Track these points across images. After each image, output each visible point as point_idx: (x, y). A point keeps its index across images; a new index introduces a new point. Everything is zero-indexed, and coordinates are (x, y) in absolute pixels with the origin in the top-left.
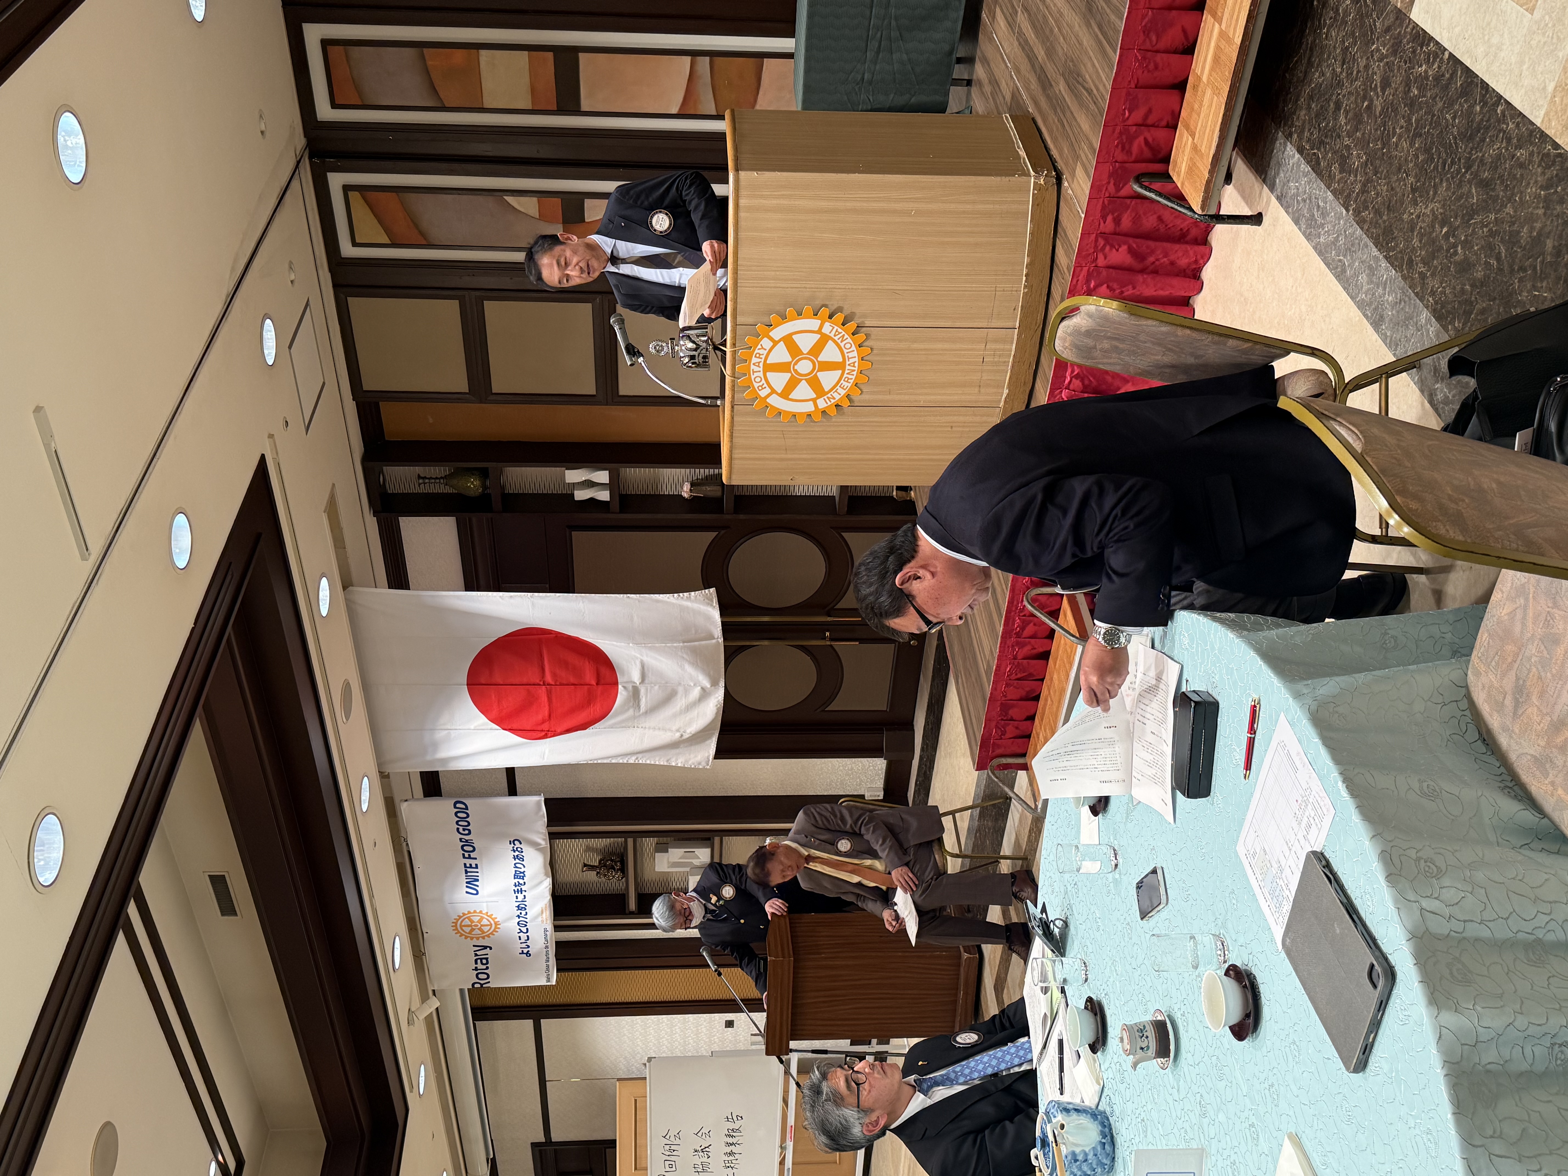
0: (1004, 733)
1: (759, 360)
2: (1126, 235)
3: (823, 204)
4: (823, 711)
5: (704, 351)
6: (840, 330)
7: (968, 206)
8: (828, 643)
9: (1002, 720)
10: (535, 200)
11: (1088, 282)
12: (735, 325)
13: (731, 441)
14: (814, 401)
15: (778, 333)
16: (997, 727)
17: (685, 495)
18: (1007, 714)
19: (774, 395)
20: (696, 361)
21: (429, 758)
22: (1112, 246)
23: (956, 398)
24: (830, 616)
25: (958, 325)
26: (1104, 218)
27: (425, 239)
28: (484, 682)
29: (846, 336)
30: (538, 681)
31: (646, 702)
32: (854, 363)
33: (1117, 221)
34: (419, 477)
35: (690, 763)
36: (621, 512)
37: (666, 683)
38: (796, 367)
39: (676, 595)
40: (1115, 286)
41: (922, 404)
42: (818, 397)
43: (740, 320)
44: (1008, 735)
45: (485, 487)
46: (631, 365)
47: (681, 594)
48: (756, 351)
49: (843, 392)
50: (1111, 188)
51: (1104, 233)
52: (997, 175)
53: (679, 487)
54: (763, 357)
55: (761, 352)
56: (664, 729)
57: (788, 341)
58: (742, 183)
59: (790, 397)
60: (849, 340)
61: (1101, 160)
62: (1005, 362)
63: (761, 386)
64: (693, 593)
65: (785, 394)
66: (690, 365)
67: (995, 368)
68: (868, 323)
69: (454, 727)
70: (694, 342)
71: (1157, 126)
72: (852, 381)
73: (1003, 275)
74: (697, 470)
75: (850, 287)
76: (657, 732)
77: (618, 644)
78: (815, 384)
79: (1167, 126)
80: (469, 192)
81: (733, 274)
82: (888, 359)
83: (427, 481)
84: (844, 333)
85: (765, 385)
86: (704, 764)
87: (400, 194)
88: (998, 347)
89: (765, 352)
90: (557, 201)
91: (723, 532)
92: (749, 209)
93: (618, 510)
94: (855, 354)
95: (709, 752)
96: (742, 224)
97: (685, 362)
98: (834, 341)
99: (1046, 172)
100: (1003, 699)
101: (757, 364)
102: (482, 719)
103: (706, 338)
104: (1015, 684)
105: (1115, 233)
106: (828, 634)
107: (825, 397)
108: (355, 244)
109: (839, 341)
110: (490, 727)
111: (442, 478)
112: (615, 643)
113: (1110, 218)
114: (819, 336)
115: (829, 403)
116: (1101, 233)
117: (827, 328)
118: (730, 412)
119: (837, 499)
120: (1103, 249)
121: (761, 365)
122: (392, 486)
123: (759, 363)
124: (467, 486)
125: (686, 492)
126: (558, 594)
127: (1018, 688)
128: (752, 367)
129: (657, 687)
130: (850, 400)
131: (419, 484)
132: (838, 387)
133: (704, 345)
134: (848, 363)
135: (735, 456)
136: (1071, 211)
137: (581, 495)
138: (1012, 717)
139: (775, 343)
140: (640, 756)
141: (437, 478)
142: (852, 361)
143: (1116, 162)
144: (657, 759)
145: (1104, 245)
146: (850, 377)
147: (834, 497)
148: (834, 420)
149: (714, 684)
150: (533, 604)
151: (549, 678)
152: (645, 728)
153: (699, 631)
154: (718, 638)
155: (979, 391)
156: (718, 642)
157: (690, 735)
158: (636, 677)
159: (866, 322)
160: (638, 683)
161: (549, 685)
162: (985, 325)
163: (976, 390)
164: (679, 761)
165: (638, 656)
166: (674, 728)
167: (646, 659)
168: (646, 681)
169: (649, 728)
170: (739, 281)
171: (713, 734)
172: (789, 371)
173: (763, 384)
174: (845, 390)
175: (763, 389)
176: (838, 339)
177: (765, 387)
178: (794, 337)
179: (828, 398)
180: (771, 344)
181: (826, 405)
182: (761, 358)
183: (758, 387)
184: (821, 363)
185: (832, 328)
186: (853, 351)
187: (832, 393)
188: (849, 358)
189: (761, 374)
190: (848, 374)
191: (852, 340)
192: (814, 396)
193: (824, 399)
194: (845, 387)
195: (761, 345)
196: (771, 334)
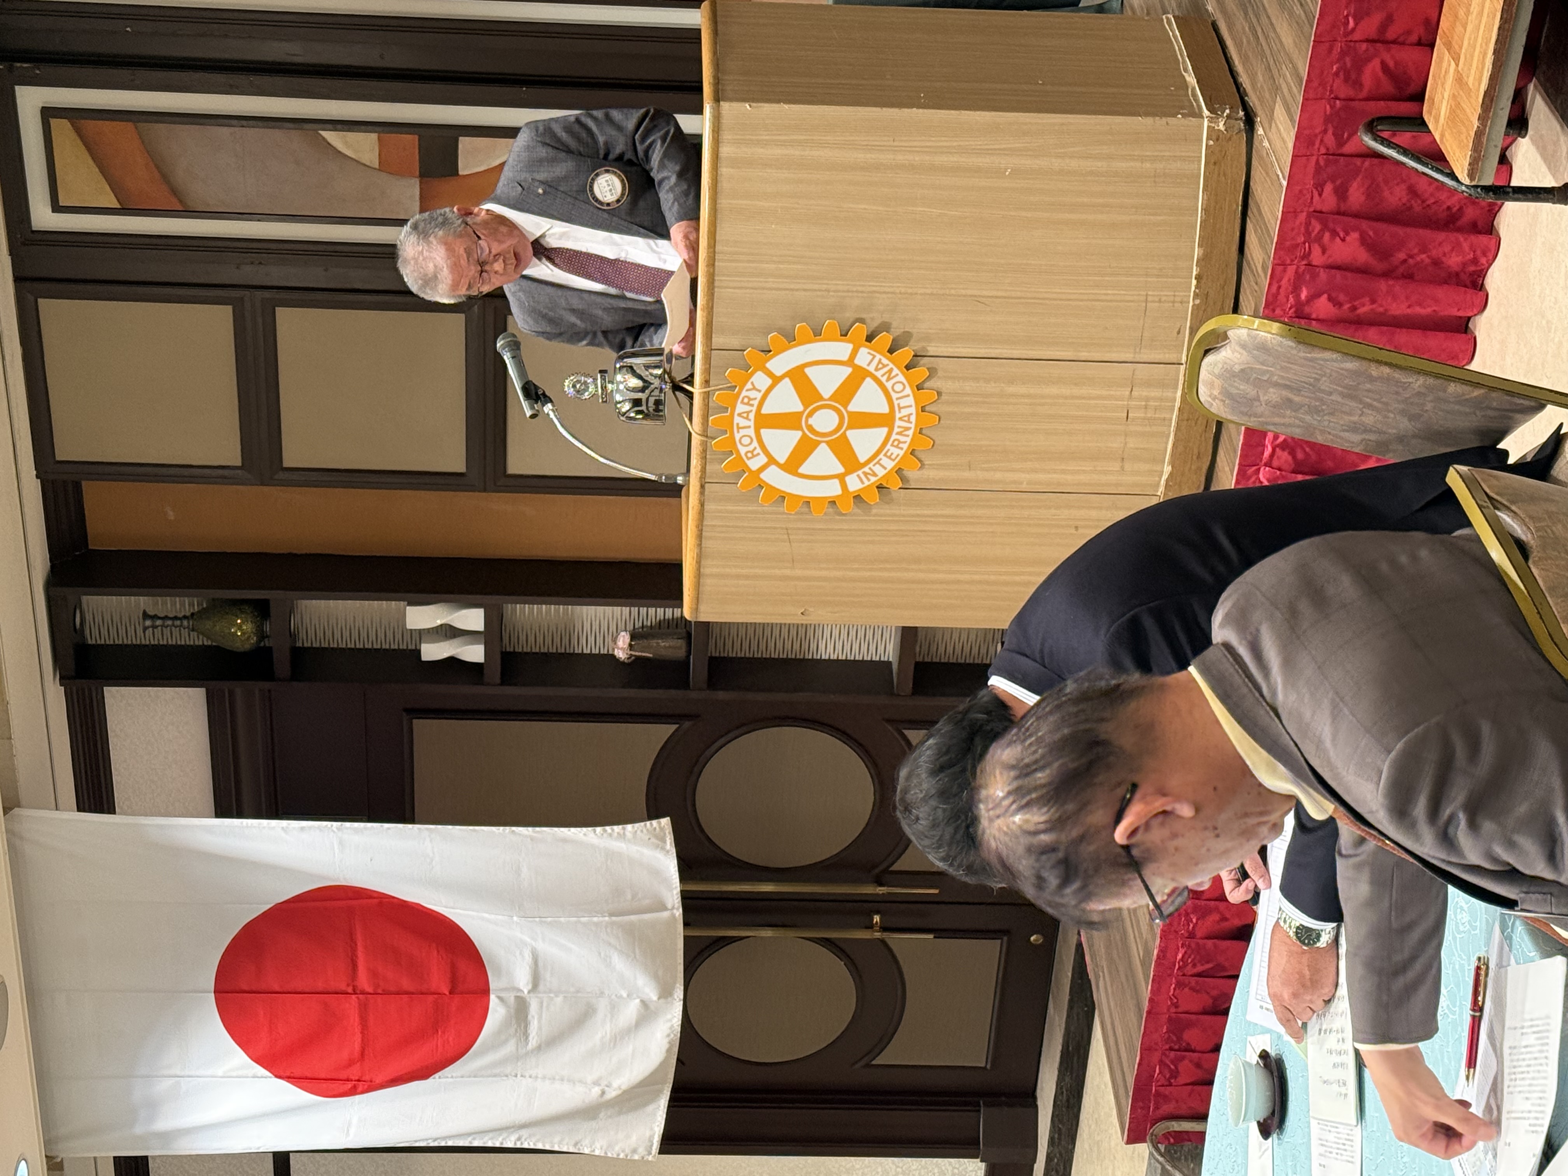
0: (1175, 1074)
1: (747, 408)
2: (1356, 216)
3: (861, 156)
4: (868, 1065)
5: (656, 393)
6: (885, 361)
7: (1099, 164)
8: (878, 935)
9: (1171, 1049)
10: (374, 136)
11: (1296, 289)
12: (709, 349)
13: (700, 545)
14: (841, 478)
15: (780, 364)
16: (1161, 1063)
17: (621, 654)
18: (1180, 1039)
19: (773, 468)
20: (644, 408)
21: (139, 1130)
22: (1334, 234)
23: (1082, 478)
24: (881, 885)
25: (1084, 355)
26: (1319, 187)
27: (181, 201)
28: (245, 987)
29: (896, 371)
30: (343, 987)
31: (540, 1028)
32: (909, 415)
33: (1341, 193)
34: (146, 616)
35: (617, 1148)
36: (503, 683)
37: (578, 992)
38: (811, 421)
39: (599, 829)
40: (1342, 297)
41: (1024, 487)
42: (848, 472)
43: (718, 340)
44: (1182, 1080)
45: (262, 636)
46: (533, 416)
47: (608, 828)
48: (744, 393)
49: (890, 465)
50: (1330, 139)
51: (1321, 212)
52: (1147, 114)
53: (609, 640)
54: (756, 403)
55: (753, 394)
56: (572, 1081)
57: (798, 377)
58: (726, 121)
59: (801, 470)
60: (901, 378)
61: (1311, 96)
62: (1164, 419)
63: (752, 452)
64: (629, 827)
65: (792, 466)
66: (633, 415)
67: (1148, 429)
68: (932, 350)
69: (187, 1073)
70: (640, 377)
71: (1403, 44)
72: (905, 446)
73: (1158, 276)
74: (643, 610)
75: (903, 290)
76: (558, 1087)
77: (493, 917)
78: (843, 450)
79: (1419, 43)
80: (260, 123)
81: (707, 266)
82: (967, 410)
83: (159, 622)
84: (891, 366)
85: (758, 450)
86: (642, 1151)
87: (140, 125)
88: (1153, 394)
89: (759, 396)
90: (411, 140)
91: (687, 724)
92: (736, 163)
93: (498, 681)
94: (911, 401)
95: (652, 1129)
96: (724, 185)
97: (624, 410)
98: (876, 379)
99: (1228, 111)
100: (1173, 1010)
101: (745, 415)
102: (239, 1058)
103: (659, 372)
104: (1193, 984)
105: (1338, 213)
106: (877, 918)
107: (860, 472)
108: (57, 208)
109: (884, 379)
110: (250, 1072)
111: (185, 617)
112: (486, 915)
113: (1328, 188)
114: (849, 370)
115: (867, 483)
116: (1314, 211)
117: (864, 358)
118: (697, 495)
119: (895, 667)
120: (1319, 239)
121: (752, 416)
122: (95, 632)
123: (748, 413)
124: (230, 633)
125: (622, 649)
126: (386, 825)
127: (1197, 991)
128: (737, 420)
129: (559, 1000)
130: (903, 479)
131: (145, 629)
133: (656, 383)
134: (898, 415)
135: (706, 571)
136: (1267, 173)
137: (432, 652)
138: (1188, 1044)
139: (776, 380)
140: (524, 1133)
141: (176, 618)
142: (904, 412)
143: (1337, 98)
144: (557, 1139)
145: (1322, 231)
146: (902, 439)
147: (889, 663)
148: (874, 511)
149: (664, 996)
150: (341, 843)
151: (364, 981)
152: (537, 1077)
153: (640, 896)
154: (673, 908)
155: (1122, 468)
156: (673, 916)
157: (619, 1092)
158: (523, 980)
159: (929, 348)
160: (526, 992)
161: (363, 993)
162: (1129, 357)
163: (1116, 466)
164: (598, 1145)
165: (528, 940)
166: (590, 1079)
167: (541, 946)
168: (541, 987)
169: (544, 1078)
170: (716, 278)
171: (660, 1091)
172: (799, 428)
173: (755, 448)
174: (893, 460)
175: (754, 456)
176: (883, 376)
177: (758, 454)
178: (808, 371)
179: (865, 474)
180: (769, 382)
181: (861, 486)
182: (752, 405)
183: (746, 454)
184: (851, 414)
185: (871, 357)
186: (908, 396)
187: (871, 465)
188: (900, 408)
189: (751, 432)
190: (898, 434)
191: (906, 378)
192: (841, 469)
193: (858, 476)
194: (893, 457)
195: (752, 383)
196: (769, 365)
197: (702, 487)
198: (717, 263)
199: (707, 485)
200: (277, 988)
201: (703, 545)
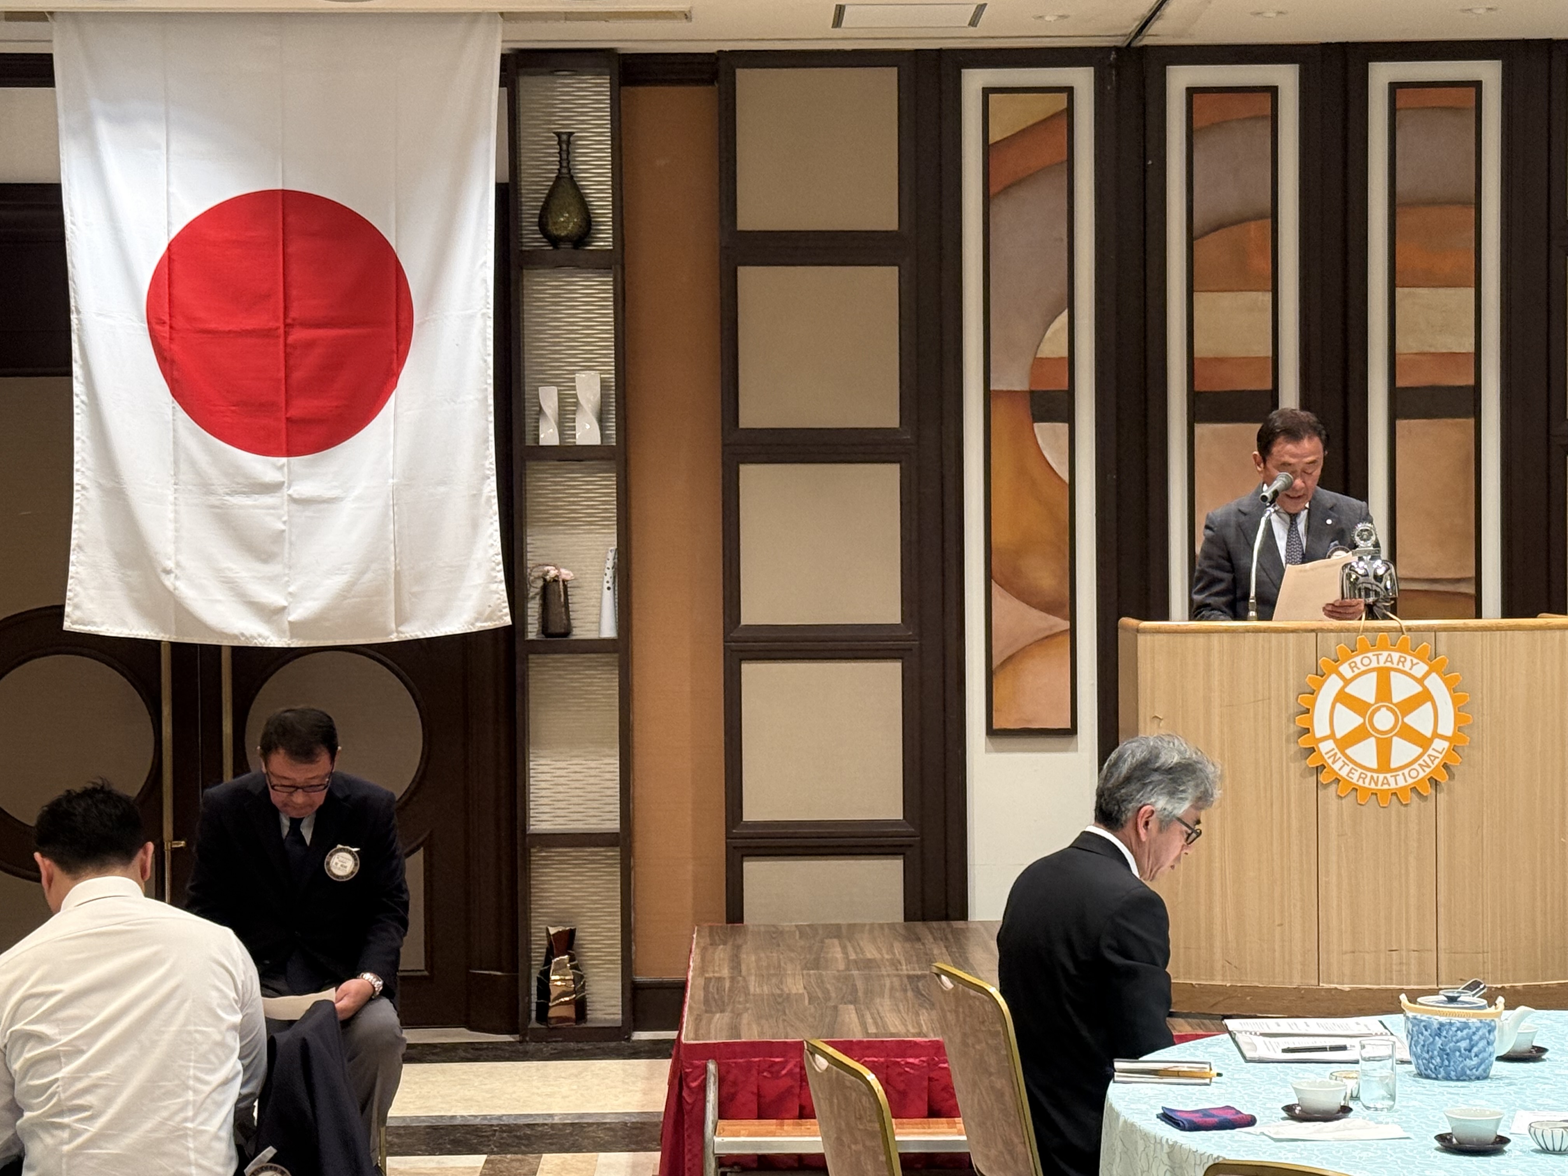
1: (1395, 660)
6: (1437, 762)
10: (1061, 355)
12: (1435, 630)
14: (1332, 736)
15: (1435, 684)
19: (1341, 683)
25: (1441, 910)
27: (999, 193)
28: (291, 219)
29: (1428, 770)
30: (293, 314)
31: (241, 507)
32: (1388, 784)
35: (78, 588)
38: (1384, 710)
42: (1336, 741)
43: (1442, 636)
47: (501, 567)
48: (1409, 658)
49: (1344, 773)
54: (1400, 666)
55: (1408, 664)
56: (177, 540)
57: (1425, 696)
59: (1338, 705)
60: (1422, 774)
62: (1391, 979)
63: (1356, 666)
65: (1343, 698)
67: (1382, 967)
68: (1441, 797)
72: (1360, 783)
76: (171, 526)
78: (1358, 735)
82: (1394, 827)
84: (1433, 766)
85: (1357, 671)
87: (1061, 167)
88: (1412, 967)
89: (1407, 669)
90: (1061, 385)
94: (1402, 783)
95: (103, 624)
98: (1420, 756)
101: (1389, 659)
102: (194, 208)
107: (1336, 750)
108: (987, 92)
109: (1421, 762)
114: (1429, 735)
115: (1326, 757)
117: (1440, 745)
121: (1389, 664)
123: (1392, 662)
128: (1385, 654)
132: (1351, 765)
134: (1388, 775)
137: (548, 395)
139: (1420, 681)
142: (1392, 781)
146: (1367, 780)
148: (1292, 765)
149: (295, 628)
150: (472, 317)
151: (298, 335)
152: (176, 505)
153: (413, 600)
154: (398, 632)
155: (1346, 953)
156: (391, 633)
157: (171, 588)
158: (304, 489)
159: (1442, 794)
160: (290, 492)
161: (286, 334)
162: (1442, 944)
163: (1347, 947)
164: (80, 569)
165: (356, 492)
166: (182, 558)
167: (348, 507)
168: (294, 507)
169: (176, 512)
170: (1488, 633)
171: (164, 630)
172: (1377, 700)
173: (1359, 669)
174: (1348, 775)
175: (1352, 668)
176: (1424, 761)
177: (1353, 671)
178: (1428, 706)
179: (1335, 754)
180: (1419, 675)
181: (1323, 752)
182: (1398, 664)
183: (1355, 662)
184: (1389, 741)
185: (1440, 750)
186: (1406, 781)
187: (1343, 758)
188: (1395, 776)
189: (1374, 664)
190: (1372, 777)
191: (1422, 779)
192: (1339, 735)
193: (1333, 749)
194: (1351, 775)
195: (1417, 663)
196: (1434, 675)
197: (1313, 631)
198: (1498, 632)
199: (1314, 634)
200: (291, 250)
201: (1247, 635)
